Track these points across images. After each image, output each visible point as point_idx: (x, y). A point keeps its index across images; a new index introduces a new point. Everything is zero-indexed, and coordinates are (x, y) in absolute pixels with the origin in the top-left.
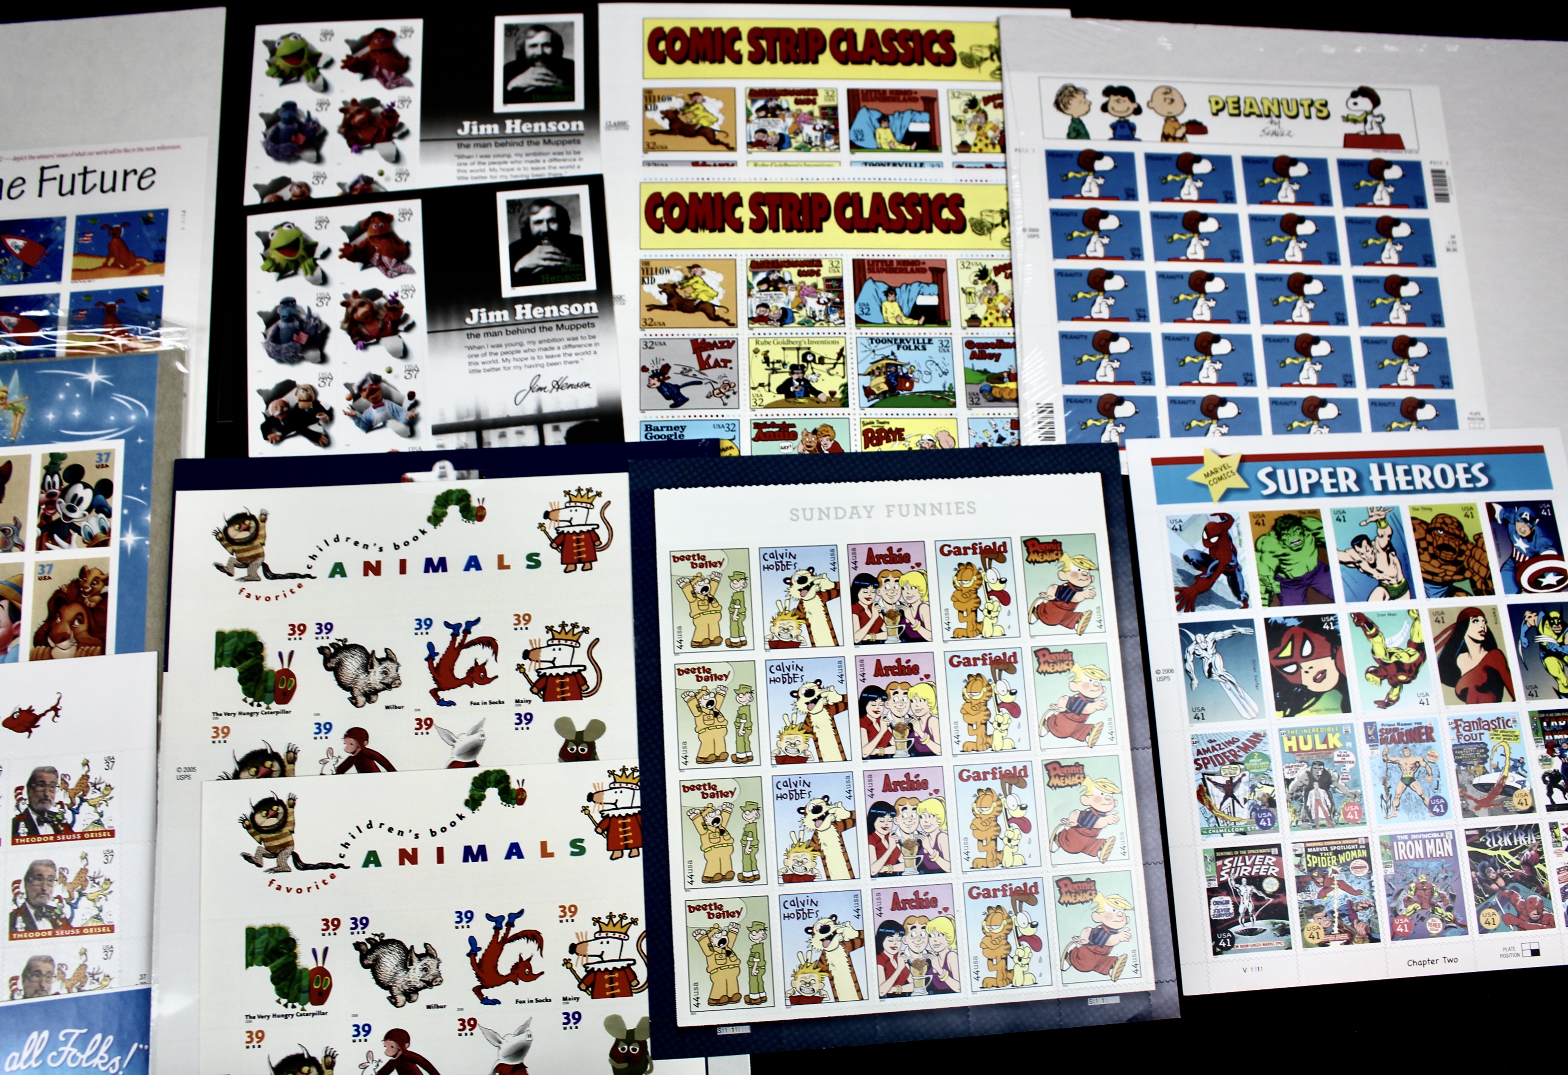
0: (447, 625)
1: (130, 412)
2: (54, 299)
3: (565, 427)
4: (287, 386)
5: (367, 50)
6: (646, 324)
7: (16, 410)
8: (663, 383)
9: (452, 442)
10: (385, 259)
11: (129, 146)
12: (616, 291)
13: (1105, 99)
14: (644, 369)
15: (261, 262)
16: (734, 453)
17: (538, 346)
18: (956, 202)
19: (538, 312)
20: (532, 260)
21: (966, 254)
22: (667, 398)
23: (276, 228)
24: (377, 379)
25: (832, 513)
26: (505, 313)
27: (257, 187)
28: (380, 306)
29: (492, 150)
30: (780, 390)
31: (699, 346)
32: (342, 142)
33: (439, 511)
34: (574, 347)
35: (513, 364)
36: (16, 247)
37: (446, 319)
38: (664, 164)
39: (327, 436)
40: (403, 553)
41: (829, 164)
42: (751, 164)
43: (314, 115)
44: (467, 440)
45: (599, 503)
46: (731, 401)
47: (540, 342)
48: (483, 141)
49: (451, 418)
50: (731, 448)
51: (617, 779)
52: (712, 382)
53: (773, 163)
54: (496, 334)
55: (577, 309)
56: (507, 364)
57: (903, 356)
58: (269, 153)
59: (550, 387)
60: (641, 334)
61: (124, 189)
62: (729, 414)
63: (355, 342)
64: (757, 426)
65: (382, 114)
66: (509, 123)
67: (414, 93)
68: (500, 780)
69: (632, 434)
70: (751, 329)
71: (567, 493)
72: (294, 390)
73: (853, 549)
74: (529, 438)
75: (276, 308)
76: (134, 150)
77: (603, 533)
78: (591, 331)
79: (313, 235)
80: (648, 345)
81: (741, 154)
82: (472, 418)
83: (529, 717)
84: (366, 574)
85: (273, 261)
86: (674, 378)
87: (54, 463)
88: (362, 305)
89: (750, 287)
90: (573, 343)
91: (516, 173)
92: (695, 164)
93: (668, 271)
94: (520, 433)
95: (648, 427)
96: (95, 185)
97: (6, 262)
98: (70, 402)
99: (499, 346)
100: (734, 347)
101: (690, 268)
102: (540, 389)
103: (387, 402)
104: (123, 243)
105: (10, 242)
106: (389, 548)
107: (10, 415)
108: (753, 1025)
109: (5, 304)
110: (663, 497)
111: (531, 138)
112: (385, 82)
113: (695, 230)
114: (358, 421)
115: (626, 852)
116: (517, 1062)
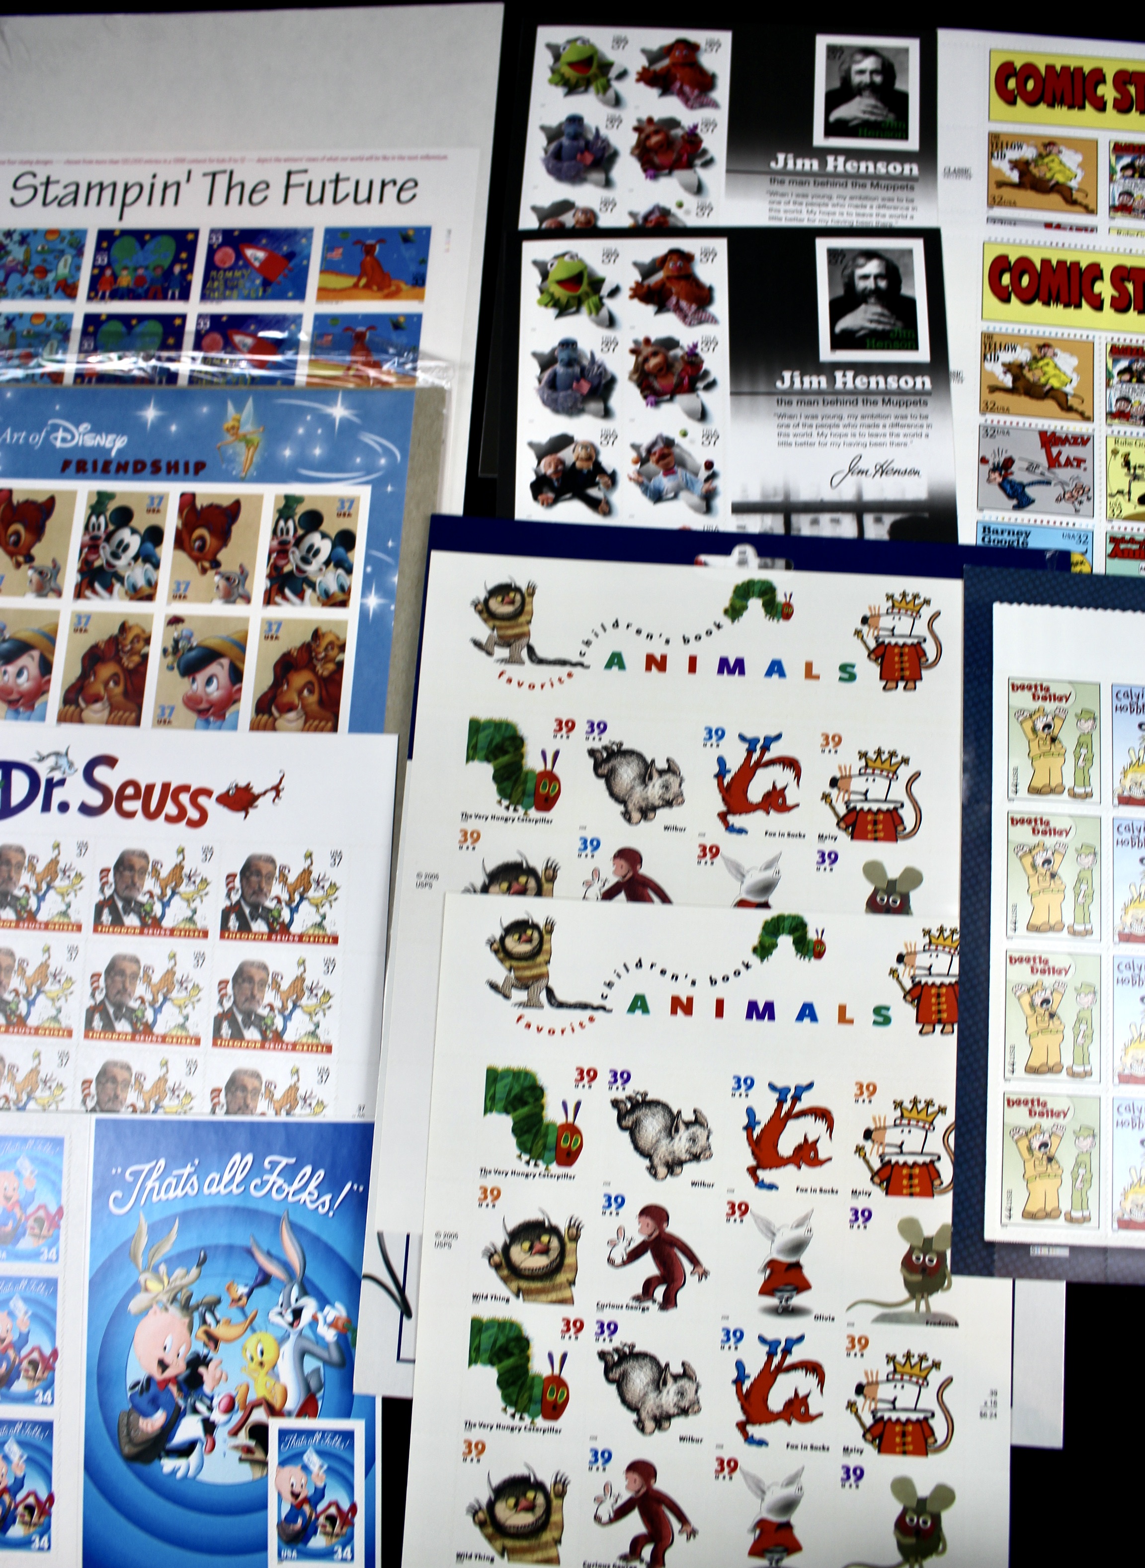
0: (742, 738)
1: (379, 456)
2: (297, 319)
3: (889, 519)
4: (563, 441)
5: (666, 62)
6: (986, 408)
8: (1005, 478)
9: (755, 524)
10: (684, 304)
11: (389, 152)
12: (953, 365)
14: (983, 460)
15: (537, 295)
16: (1086, 569)
17: (859, 421)
19: (861, 382)
20: (856, 319)
22: (1010, 496)
23: (556, 257)
24: (669, 443)
26: (823, 380)
27: (534, 209)
28: (675, 358)
29: (811, 189)
30: (1142, 501)
31: (1049, 440)
32: (636, 166)
34: (903, 426)
35: (829, 439)
36: (256, 259)
37: (753, 380)
38: (1013, 222)
39: (608, 503)
40: (693, 648)
42: (1114, 233)
43: (603, 132)
44: (774, 525)
45: (926, 612)
46: (1085, 507)
47: (863, 417)
48: (800, 178)
49: (754, 496)
50: (1082, 563)
51: (933, 940)
52: (1063, 484)
53: (1138, 233)
54: (810, 403)
55: (907, 382)
56: (822, 439)
58: (550, 170)
59: (872, 471)
60: (981, 420)
61: (381, 200)
62: (1082, 523)
63: (645, 397)
64: (1113, 540)
65: (683, 137)
66: (830, 159)
67: (721, 116)
69: (967, 535)
70: (1110, 425)
71: (890, 597)
72: (572, 447)
74: (847, 528)
75: (553, 350)
76: (393, 158)
77: (930, 649)
78: (924, 410)
79: (600, 269)
80: (988, 432)
81: (1102, 218)
82: (779, 498)
83: (834, 858)
84: (648, 669)
85: (552, 296)
86: (1019, 474)
87: (288, 507)
88: (655, 354)
89: (1109, 376)
90: (902, 422)
91: (837, 217)
92: (1048, 225)
93: (1014, 349)
94: (836, 521)
95: (986, 529)
96: (347, 195)
97: (243, 276)
98: (310, 438)
99: (815, 417)
100: (1090, 443)
101: (1041, 347)
102: (861, 472)
103: (680, 471)
104: (377, 263)
105: (249, 252)
106: (677, 641)
107: (241, 447)
108: (1073, 1249)
109: (240, 322)
110: (1003, 613)
111: (857, 179)
112: (686, 101)
113: (1047, 303)
114: (645, 489)
115: (939, 1028)
116: (792, 1260)
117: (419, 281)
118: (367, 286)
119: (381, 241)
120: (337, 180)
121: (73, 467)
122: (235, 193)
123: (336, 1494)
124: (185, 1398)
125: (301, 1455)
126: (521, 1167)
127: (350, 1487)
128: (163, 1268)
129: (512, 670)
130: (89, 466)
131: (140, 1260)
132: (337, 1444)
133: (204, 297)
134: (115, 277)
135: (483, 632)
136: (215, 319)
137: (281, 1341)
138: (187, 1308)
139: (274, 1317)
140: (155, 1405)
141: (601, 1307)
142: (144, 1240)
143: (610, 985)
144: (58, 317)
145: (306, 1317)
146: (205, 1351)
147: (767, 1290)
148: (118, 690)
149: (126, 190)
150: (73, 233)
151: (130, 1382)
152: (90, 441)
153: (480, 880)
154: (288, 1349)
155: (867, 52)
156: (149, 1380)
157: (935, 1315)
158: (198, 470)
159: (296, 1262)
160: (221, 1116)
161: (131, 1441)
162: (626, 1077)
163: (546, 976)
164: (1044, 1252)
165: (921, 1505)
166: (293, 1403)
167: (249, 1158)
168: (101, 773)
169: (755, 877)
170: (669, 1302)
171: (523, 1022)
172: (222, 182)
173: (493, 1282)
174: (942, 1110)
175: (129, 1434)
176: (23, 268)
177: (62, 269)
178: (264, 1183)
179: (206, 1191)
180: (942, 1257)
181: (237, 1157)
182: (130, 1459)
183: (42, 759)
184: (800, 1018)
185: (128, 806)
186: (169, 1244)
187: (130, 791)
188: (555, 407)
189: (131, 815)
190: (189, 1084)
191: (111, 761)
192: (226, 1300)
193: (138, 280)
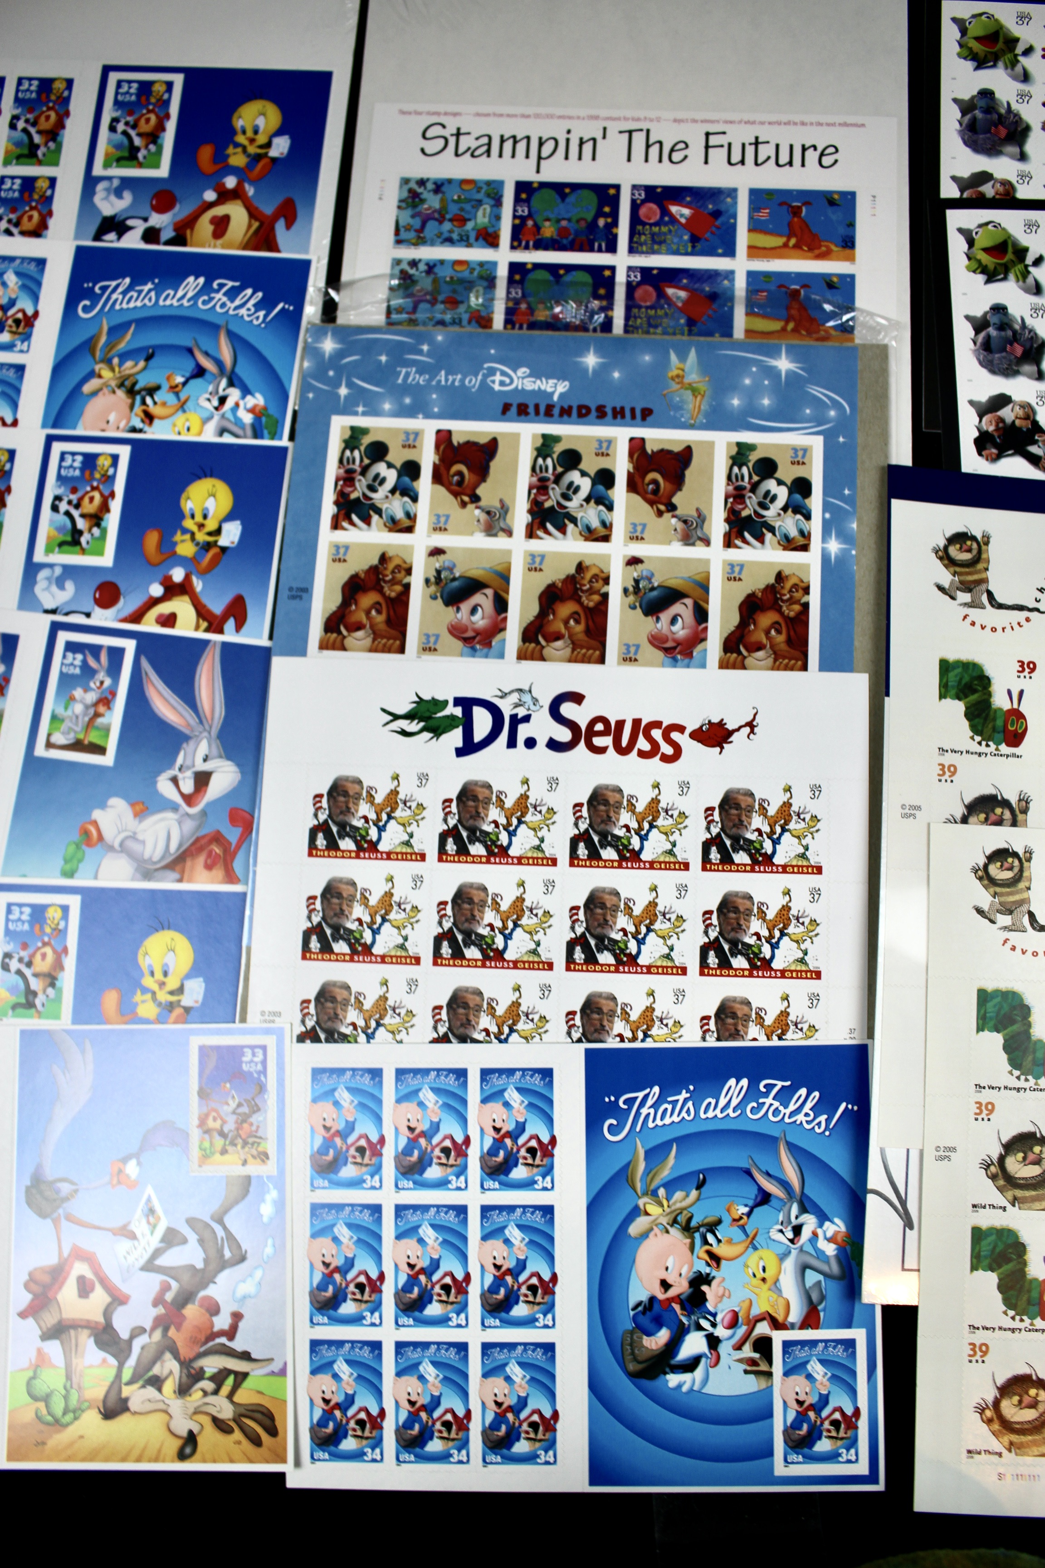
1: (830, 408)
2: (730, 274)
4: (1003, 400)
7: (694, 391)
11: (807, 119)
15: (965, 261)
23: (980, 226)
27: (954, 179)
36: (682, 215)
43: (1015, 107)
58: (967, 143)
61: (803, 164)
72: (1011, 406)
75: (986, 314)
76: (812, 124)
79: (1024, 238)
85: (980, 262)
87: (741, 453)
96: (769, 158)
97: (670, 231)
98: (757, 389)
104: (805, 224)
105: (674, 209)
107: (689, 395)
109: (672, 276)
117: (849, 243)
118: (797, 246)
119: (806, 203)
120: (757, 143)
121: (514, 410)
122: (654, 151)
123: (840, 1401)
125: (805, 1364)
126: (1013, 1081)
127: (853, 1391)
128: (662, 1192)
129: (974, 614)
130: (532, 410)
131: (639, 1186)
132: (839, 1354)
133: (632, 251)
134: (537, 228)
135: (945, 576)
136: (646, 271)
137: (783, 1257)
138: (688, 1229)
139: (775, 1235)
140: (659, 1323)
142: (642, 1166)
144: (482, 264)
145: (806, 1233)
146: (708, 1270)
148: (580, 628)
150: (489, 183)
151: (632, 1303)
152: (530, 385)
153: (959, 811)
154: (790, 1265)
156: (652, 1299)
158: (646, 416)
159: (795, 1180)
160: (712, 1042)
161: (635, 1359)
163: (1027, 901)
166: (796, 1315)
167: (745, 1082)
168: (568, 710)
171: (1009, 945)
172: (639, 140)
173: (991, 1192)
175: (633, 1353)
176: (441, 217)
177: (482, 218)
178: (761, 1106)
179: (702, 1115)
181: (732, 1082)
182: (634, 1376)
183: (504, 696)
185: (598, 741)
186: (668, 1168)
187: (599, 727)
188: (993, 368)
189: (602, 750)
190: (678, 1013)
191: (577, 698)
192: (727, 1220)
193: (562, 232)
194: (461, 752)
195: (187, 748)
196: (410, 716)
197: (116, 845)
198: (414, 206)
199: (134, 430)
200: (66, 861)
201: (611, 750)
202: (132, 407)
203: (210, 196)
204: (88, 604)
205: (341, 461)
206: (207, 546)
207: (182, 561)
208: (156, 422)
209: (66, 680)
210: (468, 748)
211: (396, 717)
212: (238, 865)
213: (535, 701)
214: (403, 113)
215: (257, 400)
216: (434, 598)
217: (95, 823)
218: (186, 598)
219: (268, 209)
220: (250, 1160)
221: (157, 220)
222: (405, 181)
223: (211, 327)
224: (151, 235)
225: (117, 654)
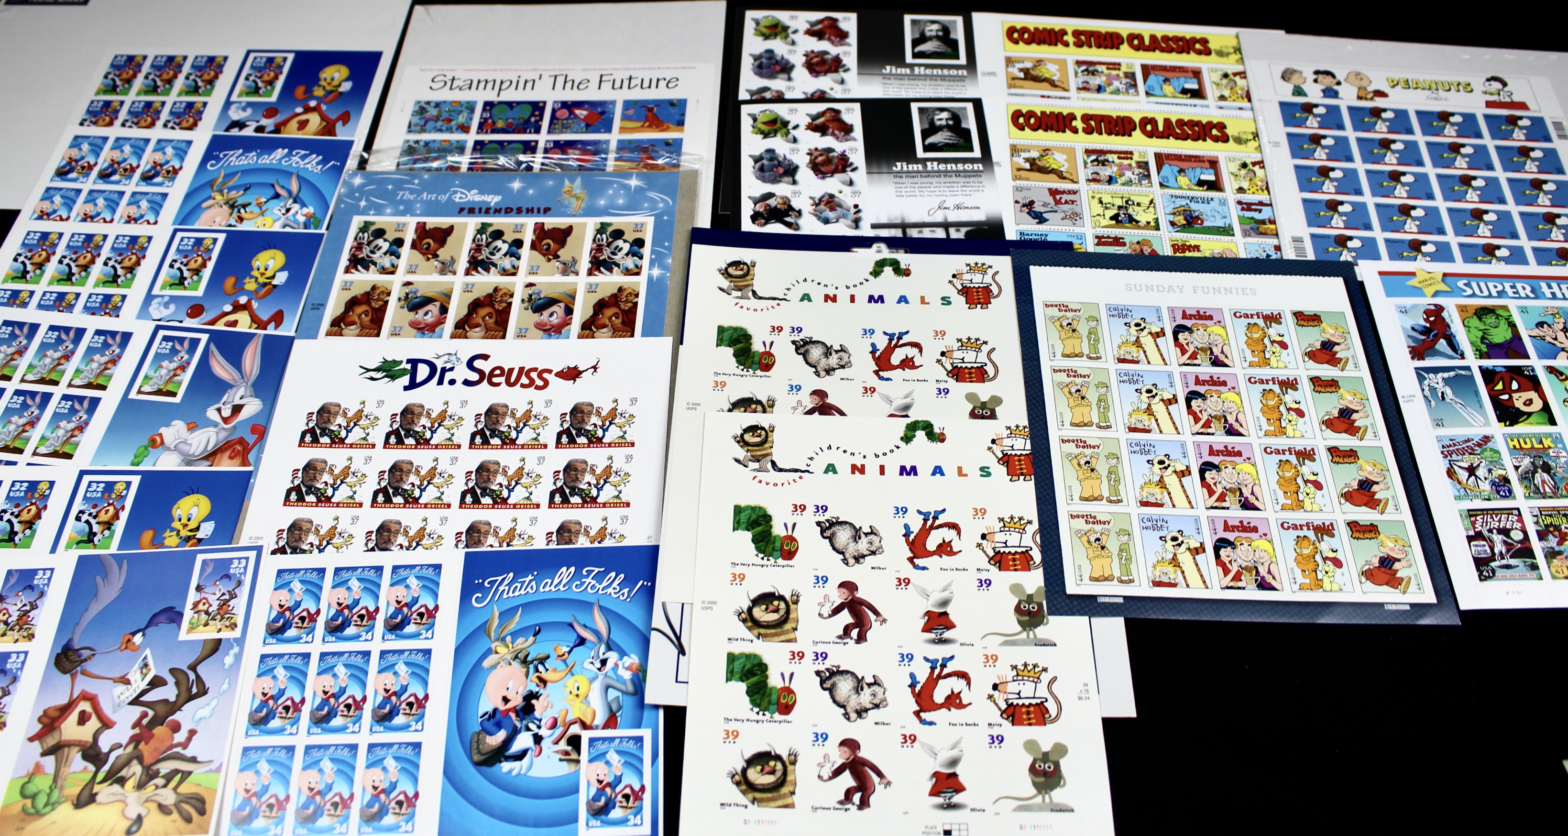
0: (885, 333)
1: (658, 202)
2: (607, 142)
3: (964, 230)
4: (769, 196)
5: (820, 26)
6: (1016, 178)
7: (578, 198)
8: (1030, 210)
9: (885, 233)
10: (837, 132)
11: (661, 65)
12: (995, 159)
13: (1315, 77)
14: (1017, 202)
15: (751, 129)
16: (1083, 250)
17: (943, 184)
18: (1221, 126)
19: (942, 167)
20: (937, 138)
21: (1231, 154)
22: (1034, 218)
23: (762, 112)
24: (832, 196)
25: (1155, 288)
26: (920, 166)
27: (747, 90)
28: (833, 157)
29: (906, 82)
30: (1112, 218)
31: (1053, 192)
32: (806, 72)
33: (878, 269)
34: (968, 187)
35: (926, 193)
36: (581, 114)
37: (879, 165)
38: (1022, 95)
39: (797, 224)
40: (852, 291)
41: (1133, 102)
42: (1080, 99)
43: (786, 57)
44: (897, 233)
45: (990, 272)
46: (1079, 222)
47: (945, 183)
48: (901, 77)
49: (884, 220)
50: (1081, 248)
51: (1012, 432)
52: (1064, 212)
53: (1095, 100)
54: (913, 177)
55: (968, 167)
56: (922, 193)
57: (1194, 206)
58: (756, 74)
59: (952, 208)
60: (1014, 183)
61: (657, 87)
62: (1078, 230)
63: (817, 175)
64: (1097, 237)
65: (831, 59)
67: (853, 49)
68: (928, 428)
69: (1011, 234)
70: (1089, 185)
71: (968, 265)
72: (774, 198)
73: (1172, 310)
74: (940, 234)
75: (762, 154)
76: (664, 67)
77: (994, 289)
78: (980, 179)
79: (786, 117)
80: (1018, 189)
81: (1073, 93)
82: (899, 221)
83: (947, 391)
84: (826, 301)
85: (760, 129)
86: (1038, 208)
87: (602, 229)
88: (821, 155)
89: (1085, 163)
90: (967, 185)
91: (922, 94)
92: (1043, 97)
93: (1029, 151)
94: (933, 231)
95: (1022, 233)
96: (637, 85)
97: (574, 122)
98: (616, 195)
99: (916, 183)
100: (1078, 194)
101: (1045, 151)
102: (946, 208)
103: (839, 209)
104: (655, 116)
105: (577, 112)
106: (842, 288)
107: (574, 200)
108: (1125, 598)
109: (571, 144)
110: (1036, 272)
111: (932, 77)
112: (833, 43)
113: (1046, 130)
114: (819, 218)
115: (1022, 478)
116: (942, 610)
117: (681, 123)
118: (650, 126)
119: (657, 106)
120: (630, 78)
121: (466, 211)
122: (569, 85)
123: (630, 780)
124: (521, 721)
125: (604, 754)
126: (758, 561)
127: (640, 773)
128: (509, 638)
129: (742, 302)
130: (477, 211)
131: (493, 635)
132: (631, 746)
133: (549, 132)
134: (494, 123)
135: (725, 283)
136: (557, 144)
137: (592, 680)
138: (525, 662)
139: (587, 665)
140: (499, 726)
141: (816, 643)
142: (496, 622)
143: (811, 459)
144: (458, 142)
145: (610, 664)
146: (537, 689)
147: (927, 629)
148: (492, 321)
149: (502, 83)
150: (468, 103)
151: (480, 713)
152: (478, 198)
153: (728, 406)
154: (597, 686)
155: (933, 22)
156: (495, 711)
157: (1040, 640)
158: (547, 210)
159: (604, 630)
160: (553, 546)
161: (479, 752)
162: (825, 509)
163: (770, 454)
164: (1107, 600)
165: (1045, 757)
166: (600, 720)
167: (573, 569)
168: (478, 364)
169: (899, 402)
170: (861, 638)
171: (757, 480)
172: (560, 81)
173: (741, 630)
174: (1030, 522)
175: (478, 748)
176: (437, 119)
177: (461, 119)
178: (582, 583)
179: (541, 590)
180: (1040, 605)
181: (564, 569)
182: (477, 764)
183: (439, 357)
184: (934, 474)
185: (495, 380)
186: (514, 624)
187: (498, 372)
188: (764, 180)
189: (498, 384)
190: (531, 531)
191: (485, 357)
192: (553, 656)
193: (509, 125)
194: (406, 388)
195: (231, 392)
196: (377, 370)
197: (172, 447)
198: (422, 114)
199: (230, 226)
200: (135, 457)
201: (504, 384)
202: (231, 214)
203: (299, 110)
204: (182, 315)
205: (356, 239)
206: (265, 285)
207: (248, 293)
208: (245, 222)
209: (159, 357)
210: (413, 385)
211: (368, 370)
212: (251, 457)
213: (458, 359)
214: (422, 70)
215: (311, 210)
216: (402, 307)
217: (161, 435)
218: (246, 312)
219: (333, 116)
220: (224, 629)
221: (264, 122)
222: (419, 102)
223: (288, 174)
224: (260, 129)
225: (195, 343)
